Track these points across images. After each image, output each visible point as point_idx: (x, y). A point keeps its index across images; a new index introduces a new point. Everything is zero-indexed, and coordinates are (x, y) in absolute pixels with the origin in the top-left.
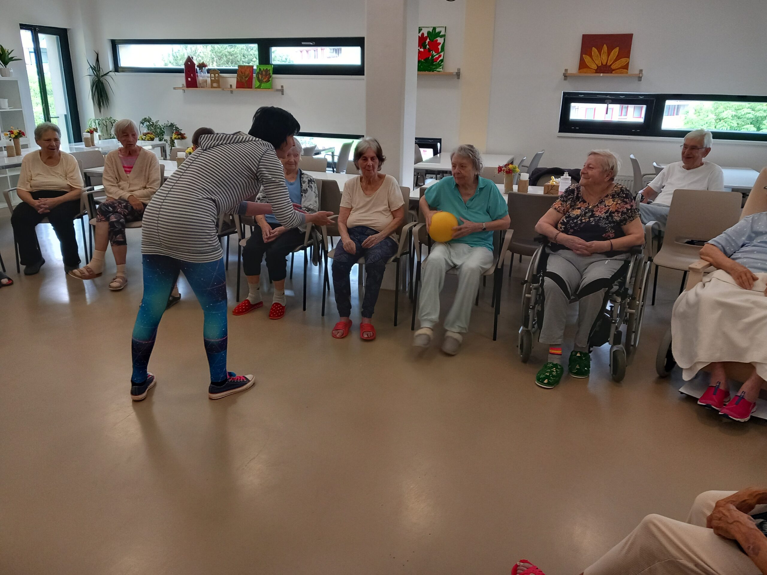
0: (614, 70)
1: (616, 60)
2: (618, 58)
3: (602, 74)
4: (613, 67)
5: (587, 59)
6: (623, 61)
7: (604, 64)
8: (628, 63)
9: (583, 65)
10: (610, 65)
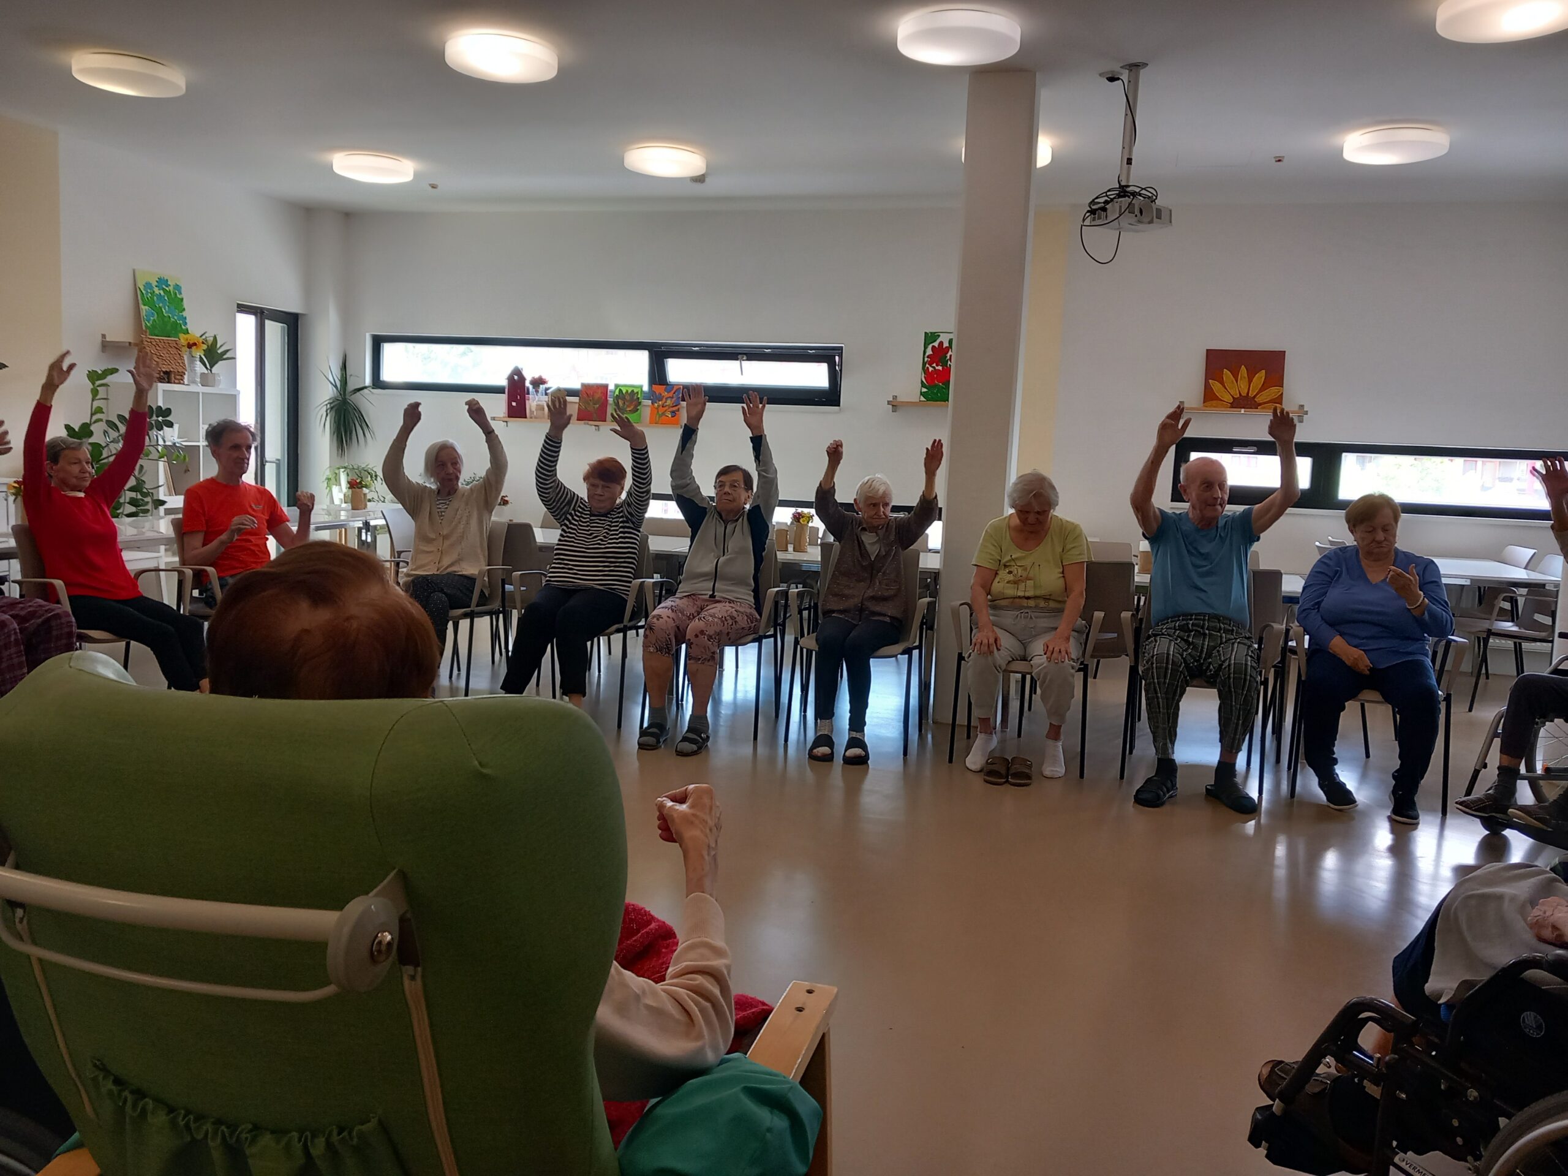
0: (1260, 404)
1: (1261, 390)
2: (1264, 388)
3: (1243, 411)
4: (1258, 399)
5: (1216, 386)
6: (1273, 392)
7: (1244, 394)
8: (1282, 393)
9: (1209, 396)
10: (1254, 397)
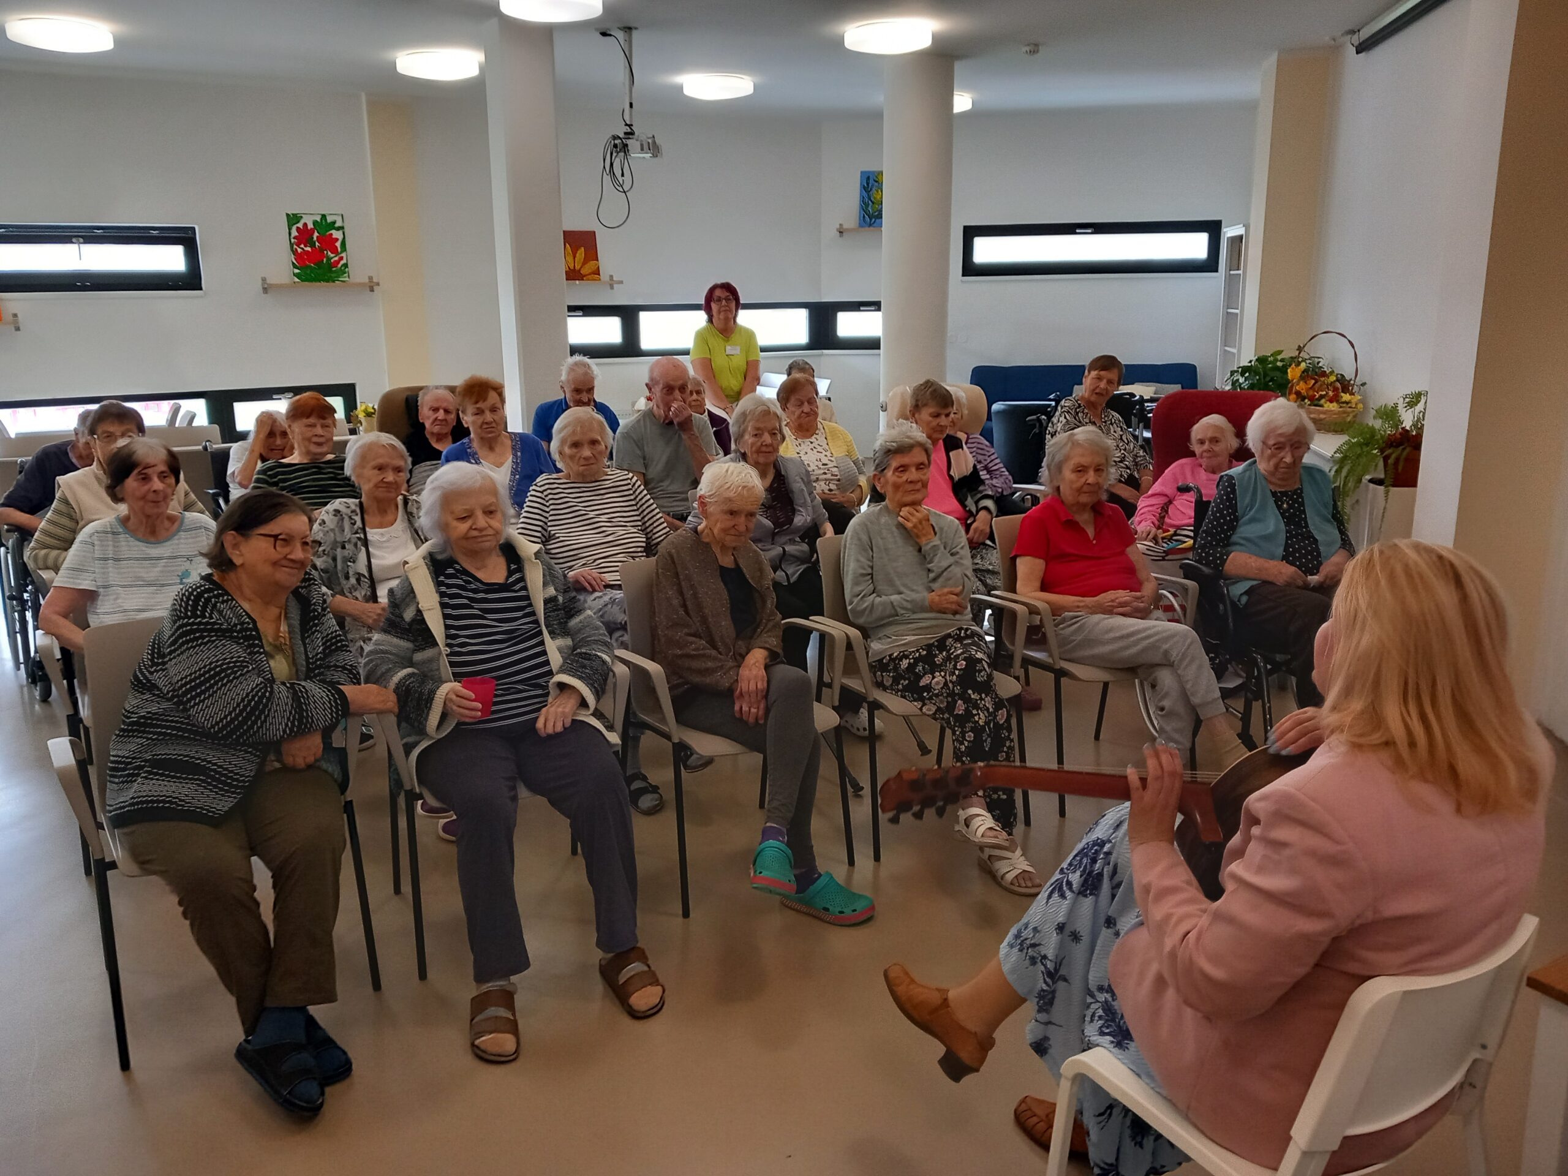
0: (585, 277)
1: (586, 263)
3: (577, 282)
4: (584, 273)
6: (592, 265)
7: (572, 267)
8: (598, 266)
10: (580, 270)
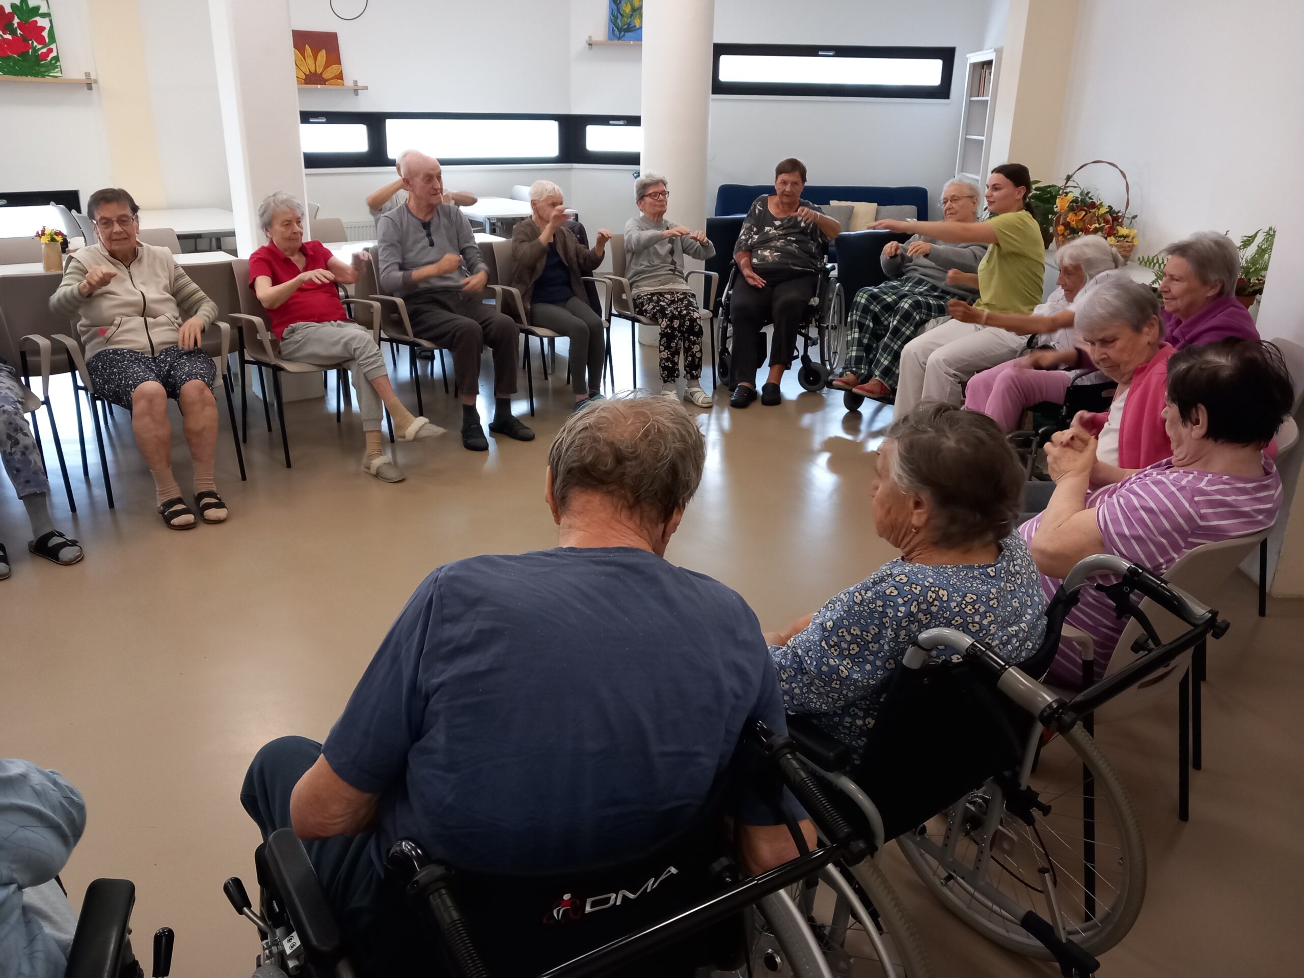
0: (327, 80)
1: (325, 68)
3: (319, 86)
4: (325, 76)
6: (334, 69)
7: (313, 71)
8: (341, 71)
10: (321, 73)
